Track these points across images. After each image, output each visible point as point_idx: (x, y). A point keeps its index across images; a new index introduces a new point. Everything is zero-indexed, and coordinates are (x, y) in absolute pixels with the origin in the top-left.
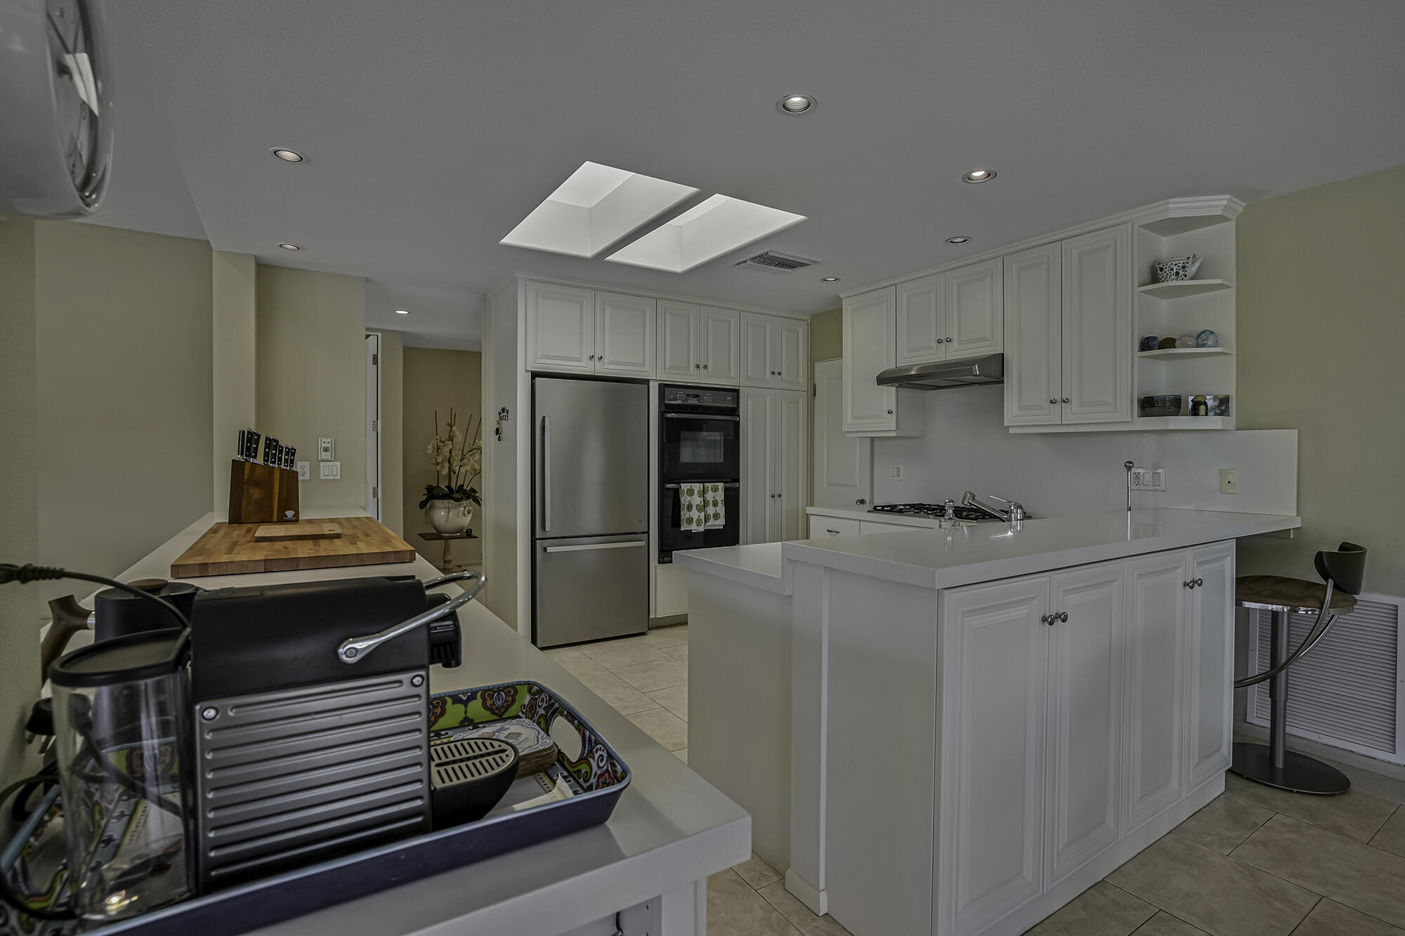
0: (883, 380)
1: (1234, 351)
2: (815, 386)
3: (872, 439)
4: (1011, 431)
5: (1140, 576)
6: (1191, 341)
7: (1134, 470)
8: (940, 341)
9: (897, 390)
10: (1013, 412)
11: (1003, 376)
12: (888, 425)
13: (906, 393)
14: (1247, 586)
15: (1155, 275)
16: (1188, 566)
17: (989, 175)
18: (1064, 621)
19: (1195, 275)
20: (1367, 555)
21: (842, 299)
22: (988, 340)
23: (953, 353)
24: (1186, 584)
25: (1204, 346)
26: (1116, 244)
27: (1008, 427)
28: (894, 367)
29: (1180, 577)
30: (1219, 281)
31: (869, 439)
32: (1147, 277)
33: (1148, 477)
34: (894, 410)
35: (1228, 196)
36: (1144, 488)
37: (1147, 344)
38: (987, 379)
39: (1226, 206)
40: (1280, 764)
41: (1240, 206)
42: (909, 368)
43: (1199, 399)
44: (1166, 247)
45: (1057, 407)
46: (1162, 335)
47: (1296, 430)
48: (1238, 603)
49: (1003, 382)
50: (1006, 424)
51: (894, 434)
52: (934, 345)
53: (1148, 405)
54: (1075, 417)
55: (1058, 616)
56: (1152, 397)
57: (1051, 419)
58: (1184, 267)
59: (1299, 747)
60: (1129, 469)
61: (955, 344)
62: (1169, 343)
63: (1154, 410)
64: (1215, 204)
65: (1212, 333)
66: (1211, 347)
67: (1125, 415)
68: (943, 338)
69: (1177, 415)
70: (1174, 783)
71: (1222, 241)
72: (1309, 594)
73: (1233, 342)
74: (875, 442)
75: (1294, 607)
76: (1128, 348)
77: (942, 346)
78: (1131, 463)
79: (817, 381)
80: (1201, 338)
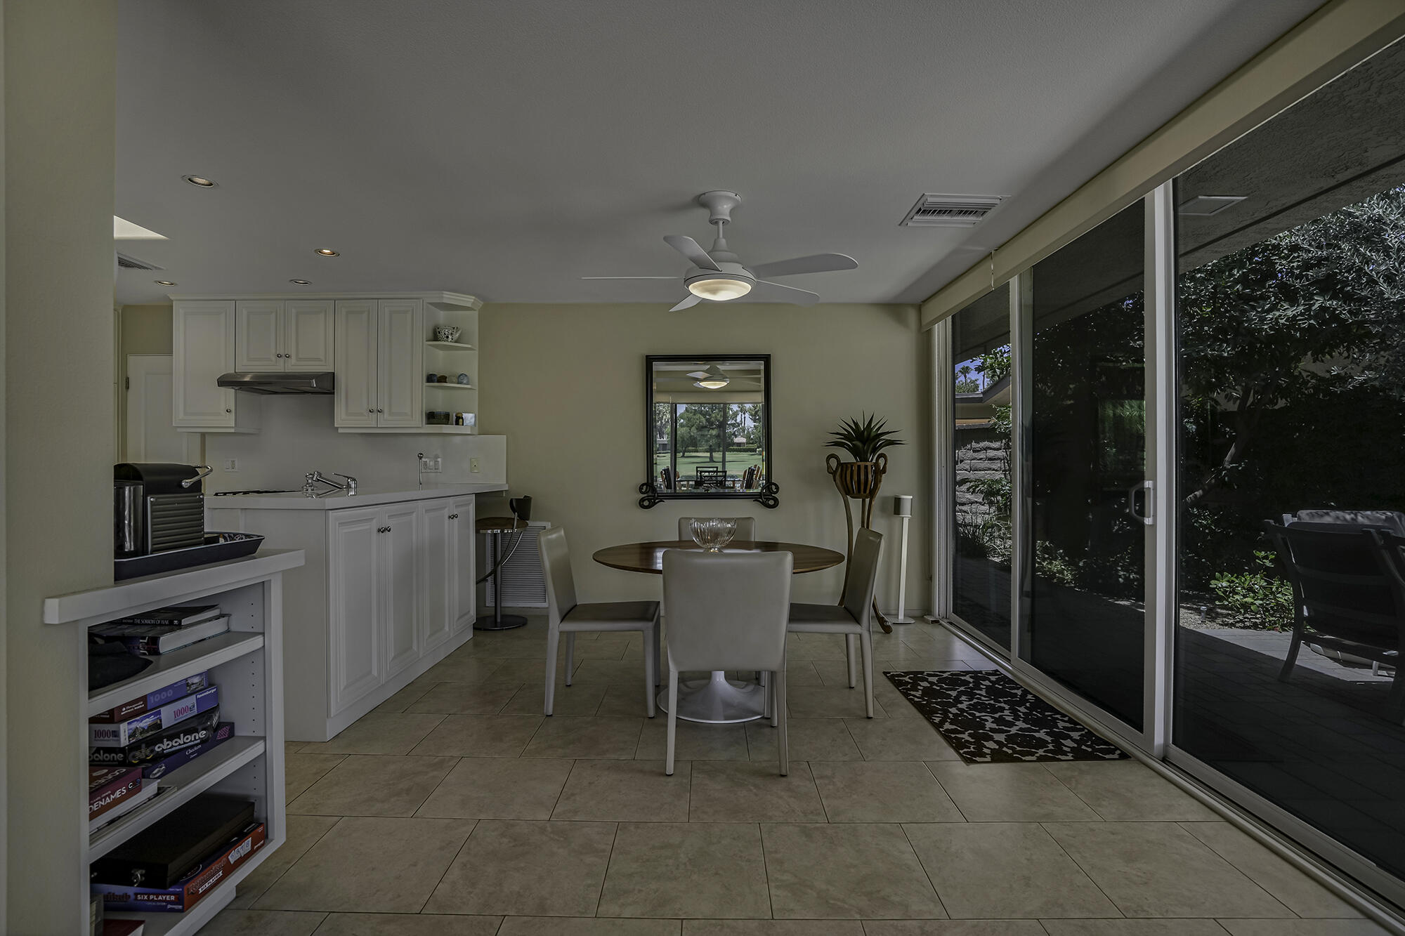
0: (224, 382)
1: (477, 388)
2: (127, 379)
3: (203, 435)
4: (340, 431)
5: (427, 511)
6: (455, 379)
7: (423, 459)
8: (279, 356)
9: (236, 393)
10: (343, 417)
11: (334, 389)
12: (228, 422)
13: (244, 395)
14: (481, 524)
15: (436, 336)
16: (451, 507)
17: (334, 254)
18: (389, 531)
19: (457, 340)
20: (532, 501)
21: (172, 301)
22: (322, 361)
23: (292, 366)
24: (450, 517)
25: (461, 383)
26: (413, 310)
27: (337, 428)
28: (233, 372)
29: (446, 513)
30: (469, 346)
31: (199, 435)
32: (431, 335)
33: (432, 463)
34: (233, 409)
35: (474, 297)
36: (430, 471)
37: (430, 378)
38: (320, 390)
39: (473, 303)
40: (499, 620)
41: (481, 304)
42: (245, 374)
43: (459, 415)
44: (442, 317)
45: (374, 415)
46: (439, 372)
47: (505, 436)
48: (477, 532)
49: (334, 393)
50: (336, 426)
51: (233, 431)
52: (274, 358)
53: (432, 417)
54: (386, 422)
55: (386, 529)
56: (434, 413)
57: (369, 423)
58: (452, 334)
59: (509, 612)
60: (421, 458)
61: (293, 360)
62: (443, 379)
63: (435, 420)
64: (468, 300)
65: (466, 376)
66: (465, 384)
67: (416, 422)
68: (282, 353)
69: (448, 424)
70: (447, 628)
71: (471, 322)
72: (508, 522)
73: (477, 384)
74: (208, 438)
75: (502, 531)
76: (420, 379)
77: (281, 360)
78: (421, 454)
79: (131, 375)
80: (460, 378)
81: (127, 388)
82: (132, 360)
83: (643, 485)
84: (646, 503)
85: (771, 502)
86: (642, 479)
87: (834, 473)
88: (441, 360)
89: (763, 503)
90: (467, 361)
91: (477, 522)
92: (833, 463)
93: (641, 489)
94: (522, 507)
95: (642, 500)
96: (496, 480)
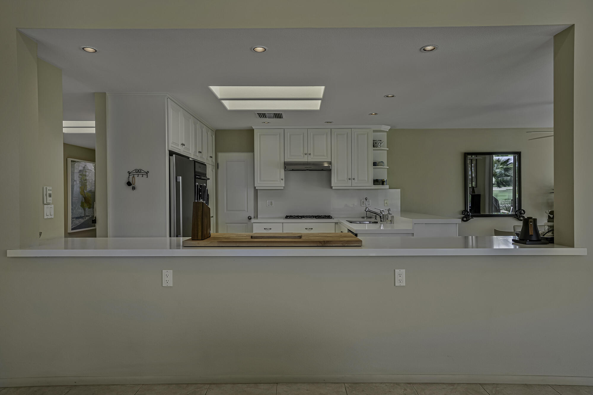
2: (218, 164)
4: (334, 188)
8: (306, 154)
10: (335, 182)
11: (331, 169)
12: (280, 185)
21: (254, 129)
22: (325, 156)
23: (311, 159)
26: (368, 133)
34: (284, 178)
37: (374, 164)
45: (350, 181)
47: (400, 189)
49: (330, 171)
50: (332, 186)
52: (302, 155)
54: (355, 184)
57: (349, 184)
61: (311, 156)
63: (377, 183)
65: (383, 162)
69: (382, 185)
74: (258, 191)
76: (370, 164)
77: (306, 156)
78: (367, 198)
79: (219, 161)
81: (218, 168)
82: (220, 155)
83: (463, 211)
84: (465, 219)
85: (521, 218)
86: (462, 208)
93: (462, 213)
95: (463, 218)
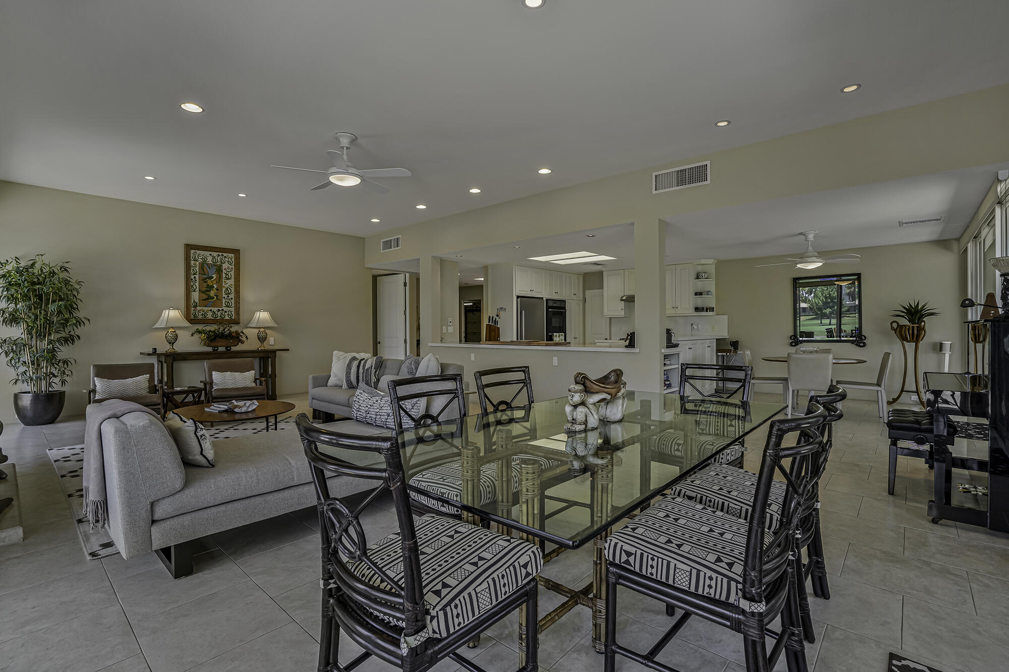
0: (622, 299)
1: (715, 296)
2: (586, 299)
3: (610, 318)
5: (701, 344)
6: (706, 293)
7: (693, 326)
9: (624, 302)
12: (621, 313)
13: (627, 303)
14: (718, 351)
15: (698, 278)
16: (708, 343)
19: (707, 277)
20: (739, 342)
21: (603, 271)
24: (707, 347)
25: (708, 295)
26: (689, 268)
28: (624, 294)
29: (707, 345)
30: (711, 279)
32: (696, 276)
33: (696, 327)
34: (623, 308)
35: (713, 260)
36: (695, 330)
37: (696, 294)
39: (713, 262)
41: (716, 262)
43: (707, 308)
44: (701, 269)
45: (675, 309)
46: (699, 291)
47: (727, 315)
48: (717, 354)
51: (622, 316)
53: (696, 309)
54: (679, 312)
56: (698, 307)
57: (673, 312)
58: (704, 275)
62: (701, 294)
63: (698, 310)
64: (711, 261)
65: (710, 291)
66: (710, 294)
67: (692, 312)
69: (703, 312)
71: (712, 270)
72: (729, 351)
73: (714, 294)
74: (612, 319)
75: (727, 354)
76: (692, 294)
78: (692, 324)
79: (587, 297)
80: (708, 293)
81: (585, 302)
82: (587, 292)
83: (792, 336)
84: (793, 344)
85: (862, 344)
86: (791, 334)
87: (895, 330)
88: (700, 285)
89: (857, 345)
90: (710, 285)
91: (717, 350)
92: (895, 325)
93: (790, 338)
94: (735, 345)
95: (792, 342)
96: (724, 334)
